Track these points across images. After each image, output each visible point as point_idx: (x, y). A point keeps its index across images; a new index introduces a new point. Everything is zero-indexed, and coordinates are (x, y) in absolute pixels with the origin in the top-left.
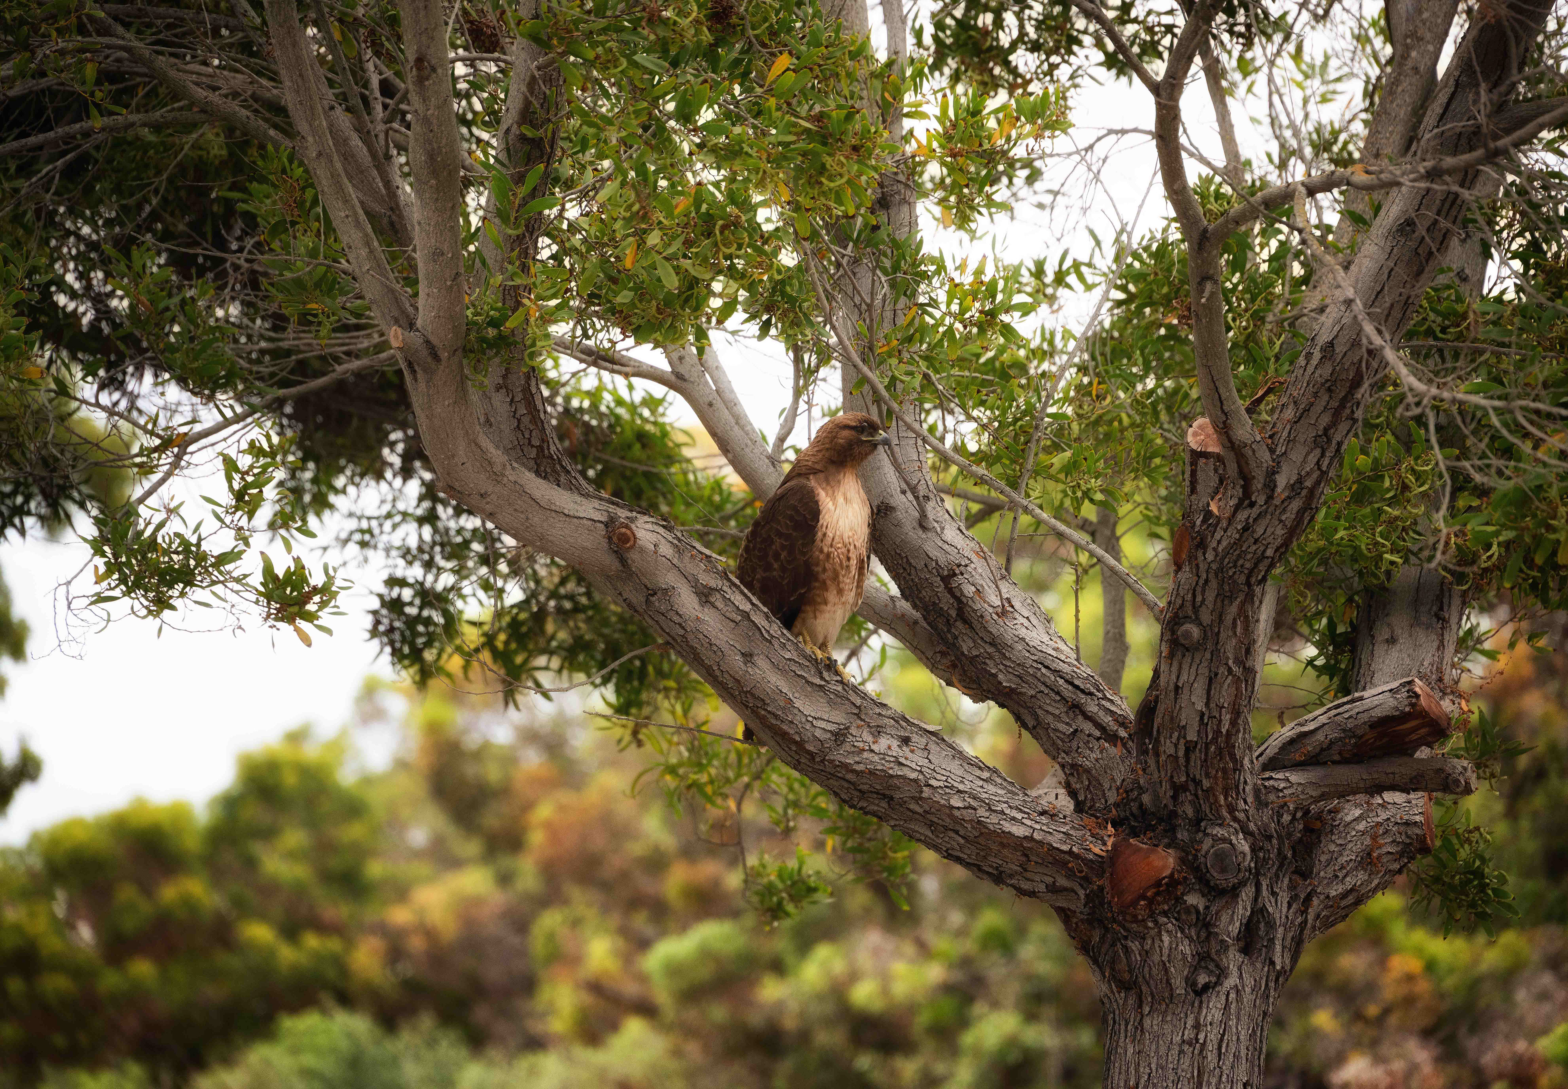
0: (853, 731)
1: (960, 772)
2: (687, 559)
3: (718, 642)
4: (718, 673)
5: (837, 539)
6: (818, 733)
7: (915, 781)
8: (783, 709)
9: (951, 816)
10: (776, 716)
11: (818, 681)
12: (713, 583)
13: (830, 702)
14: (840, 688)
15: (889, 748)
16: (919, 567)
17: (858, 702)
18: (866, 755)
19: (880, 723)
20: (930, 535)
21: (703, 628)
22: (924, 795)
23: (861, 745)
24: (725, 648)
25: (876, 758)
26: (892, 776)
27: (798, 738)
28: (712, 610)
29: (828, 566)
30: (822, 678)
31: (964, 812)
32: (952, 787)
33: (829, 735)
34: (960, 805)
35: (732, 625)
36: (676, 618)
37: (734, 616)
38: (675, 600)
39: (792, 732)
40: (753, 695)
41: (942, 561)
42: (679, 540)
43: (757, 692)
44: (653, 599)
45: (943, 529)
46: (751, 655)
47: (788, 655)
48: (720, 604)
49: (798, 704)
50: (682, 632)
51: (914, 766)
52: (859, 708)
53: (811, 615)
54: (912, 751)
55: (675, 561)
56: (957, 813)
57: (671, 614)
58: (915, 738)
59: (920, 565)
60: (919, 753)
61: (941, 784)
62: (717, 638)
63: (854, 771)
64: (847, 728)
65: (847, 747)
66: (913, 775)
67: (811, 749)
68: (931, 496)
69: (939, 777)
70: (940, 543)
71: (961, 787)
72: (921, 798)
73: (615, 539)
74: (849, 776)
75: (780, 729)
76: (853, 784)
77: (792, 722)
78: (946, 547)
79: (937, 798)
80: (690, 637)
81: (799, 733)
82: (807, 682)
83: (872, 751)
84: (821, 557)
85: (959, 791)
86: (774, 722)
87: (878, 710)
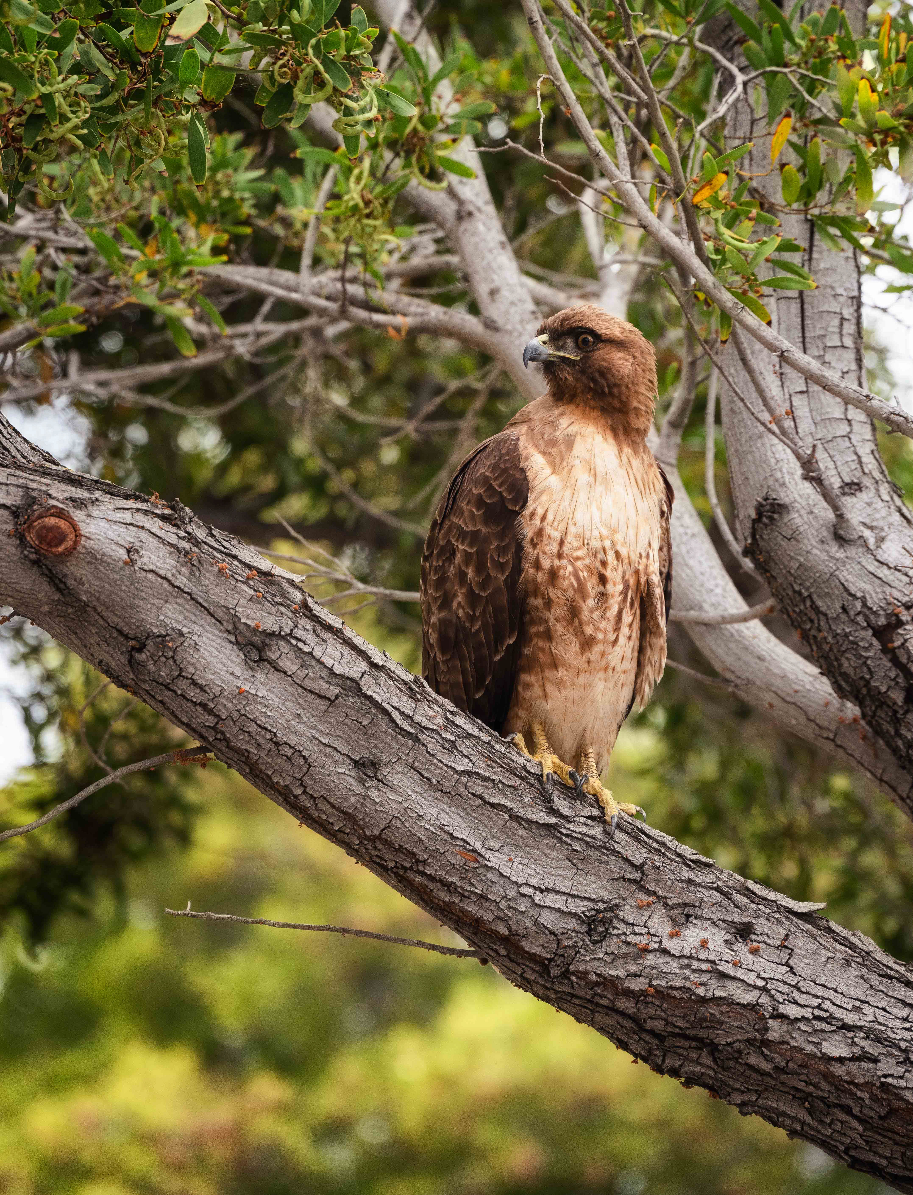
0: (628, 913)
1: (859, 992)
2: (209, 577)
3: (293, 740)
4: (306, 802)
5: (572, 541)
6: (547, 919)
7: (753, 1007)
8: (462, 871)
9: (828, 1076)
10: (448, 886)
11: (542, 817)
12: (270, 624)
13: (572, 858)
14: (596, 831)
15: (704, 944)
16: (831, 614)
17: (639, 855)
18: (651, 959)
19: (689, 897)
20: (852, 551)
21: (254, 710)
22: (771, 1036)
23: (643, 940)
24: (312, 751)
25: (674, 966)
26: (703, 1000)
27: (504, 931)
28: (275, 677)
29: (553, 593)
30: (552, 811)
31: (853, 1067)
32: (829, 1019)
33: (572, 923)
34: (844, 1053)
35: (322, 705)
36: (192, 693)
37: (323, 686)
38: (187, 656)
39: (488, 916)
40: (387, 843)
41: (875, 600)
42: (197, 543)
43: (397, 839)
44: (142, 657)
45: (881, 540)
46: (375, 765)
47: (462, 765)
48: (289, 664)
49: (495, 860)
50: (211, 721)
51: (751, 978)
52: (639, 868)
53: (537, 691)
54: (755, 952)
55: (182, 581)
56: (839, 1070)
57: (182, 685)
58: (762, 926)
59: (833, 609)
60: (773, 955)
61: (807, 1013)
62: (289, 730)
63: (628, 993)
64: (613, 908)
65: (612, 945)
66: (749, 997)
67: (537, 950)
68: (866, 481)
69: (804, 999)
70: (872, 567)
71: (850, 1018)
72: (766, 1043)
73: (31, 538)
74: (623, 1004)
75: (464, 912)
76: (633, 1019)
77: (483, 897)
78: (883, 572)
79: (798, 1040)
80: (231, 730)
81: (504, 920)
82: (515, 817)
83: (665, 952)
84: (541, 577)
85: (845, 1027)
86: (445, 897)
87: (686, 874)
